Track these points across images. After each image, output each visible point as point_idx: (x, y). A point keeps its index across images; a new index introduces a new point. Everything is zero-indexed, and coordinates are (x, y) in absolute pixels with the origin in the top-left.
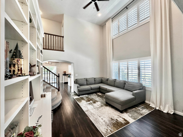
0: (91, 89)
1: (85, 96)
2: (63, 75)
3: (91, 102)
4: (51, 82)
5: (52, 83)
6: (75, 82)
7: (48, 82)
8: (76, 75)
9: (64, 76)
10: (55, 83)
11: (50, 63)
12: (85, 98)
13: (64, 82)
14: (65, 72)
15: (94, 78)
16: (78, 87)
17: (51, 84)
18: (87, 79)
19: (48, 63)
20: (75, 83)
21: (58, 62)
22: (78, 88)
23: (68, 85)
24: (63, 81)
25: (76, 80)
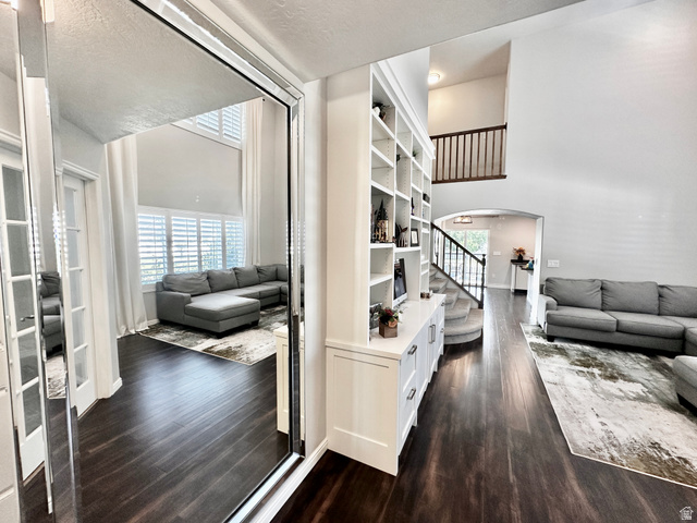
0: (617, 331)
1: (579, 346)
2: (512, 261)
3: (596, 371)
4: (466, 282)
5: (469, 286)
6: (541, 287)
7: (460, 282)
8: (551, 263)
9: (514, 266)
10: (476, 286)
11: (466, 220)
12: (572, 353)
13: (512, 288)
14: (521, 252)
15: (662, 287)
16: (548, 307)
17: (467, 288)
18: (609, 285)
19: (459, 220)
20: (541, 293)
21: (498, 216)
22: (547, 309)
23: (525, 301)
24: (510, 283)
25: (547, 280)
